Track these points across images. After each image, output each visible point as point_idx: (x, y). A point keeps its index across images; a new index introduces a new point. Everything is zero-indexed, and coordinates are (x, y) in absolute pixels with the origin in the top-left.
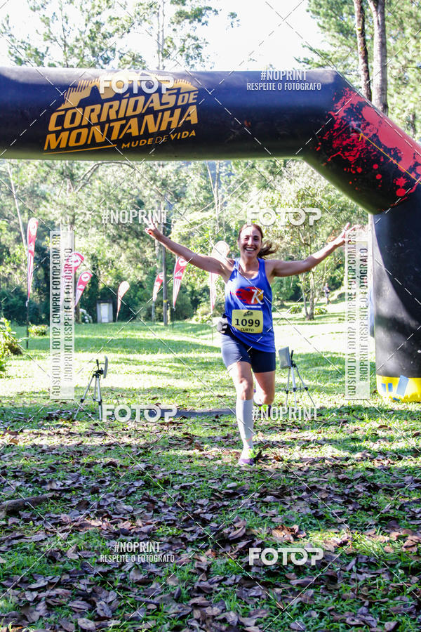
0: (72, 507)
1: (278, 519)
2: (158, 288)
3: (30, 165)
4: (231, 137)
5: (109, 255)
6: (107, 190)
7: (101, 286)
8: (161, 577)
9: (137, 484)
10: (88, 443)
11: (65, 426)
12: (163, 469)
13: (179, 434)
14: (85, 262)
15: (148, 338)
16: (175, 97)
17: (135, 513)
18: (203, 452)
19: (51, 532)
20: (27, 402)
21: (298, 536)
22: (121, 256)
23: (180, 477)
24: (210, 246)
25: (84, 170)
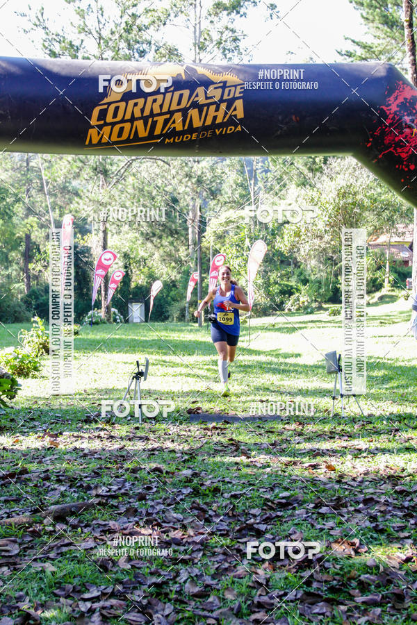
0: (120, 514)
1: (337, 532)
2: (192, 288)
3: (64, 160)
4: (279, 133)
5: (142, 253)
6: (141, 187)
7: (133, 285)
8: (218, 590)
9: (186, 491)
10: (130, 448)
11: (105, 429)
12: (210, 477)
13: (224, 440)
14: (117, 261)
15: (183, 339)
16: (221, 90)
17: (185, 522)
18: (250, 460)
19: (100, 539)
20: (64, 403)
21: (359, 551)
22: (154, 254)
23: (230, 485)
24: (246, 246)
25: (118, 166)
